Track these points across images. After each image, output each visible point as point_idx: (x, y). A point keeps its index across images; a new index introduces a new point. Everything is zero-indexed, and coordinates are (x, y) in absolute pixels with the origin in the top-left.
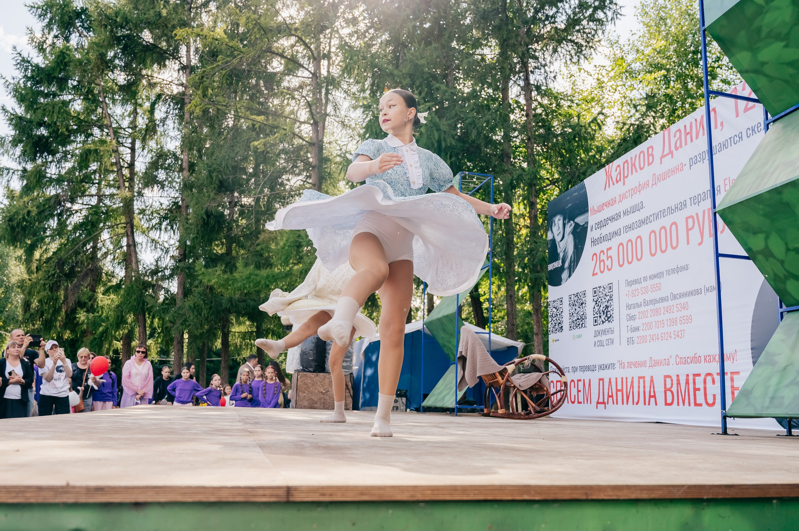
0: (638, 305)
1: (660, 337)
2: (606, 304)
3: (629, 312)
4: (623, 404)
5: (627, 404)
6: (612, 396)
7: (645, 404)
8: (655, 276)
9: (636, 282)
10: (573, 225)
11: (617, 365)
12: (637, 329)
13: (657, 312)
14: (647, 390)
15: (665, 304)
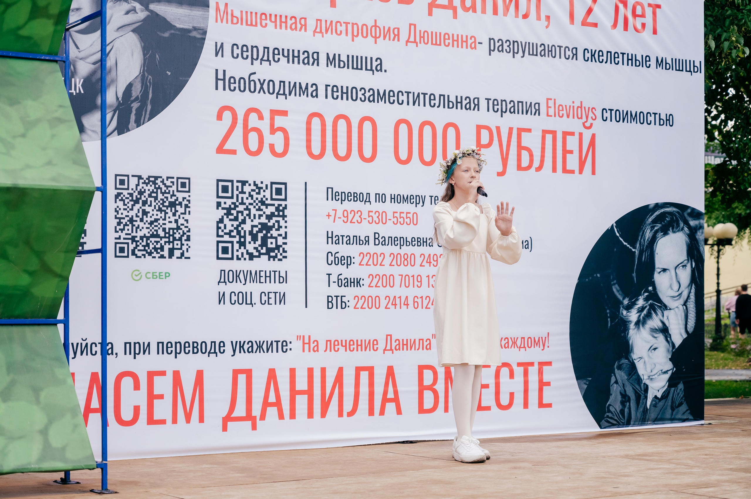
0: (357, 240)
1: (411, 302)
2: (264, 220)
3: (334, 248)
4: (310, 415)
5: (323, 414)
6: (278, 404)
7: (371, 412)
8: (406, 199)
9: (356, 197)
10: (141, 15)
11: (296, 345)
12: (357, 282)
13: (408, 260)
14: (379, 389)
15: (426, 250)
